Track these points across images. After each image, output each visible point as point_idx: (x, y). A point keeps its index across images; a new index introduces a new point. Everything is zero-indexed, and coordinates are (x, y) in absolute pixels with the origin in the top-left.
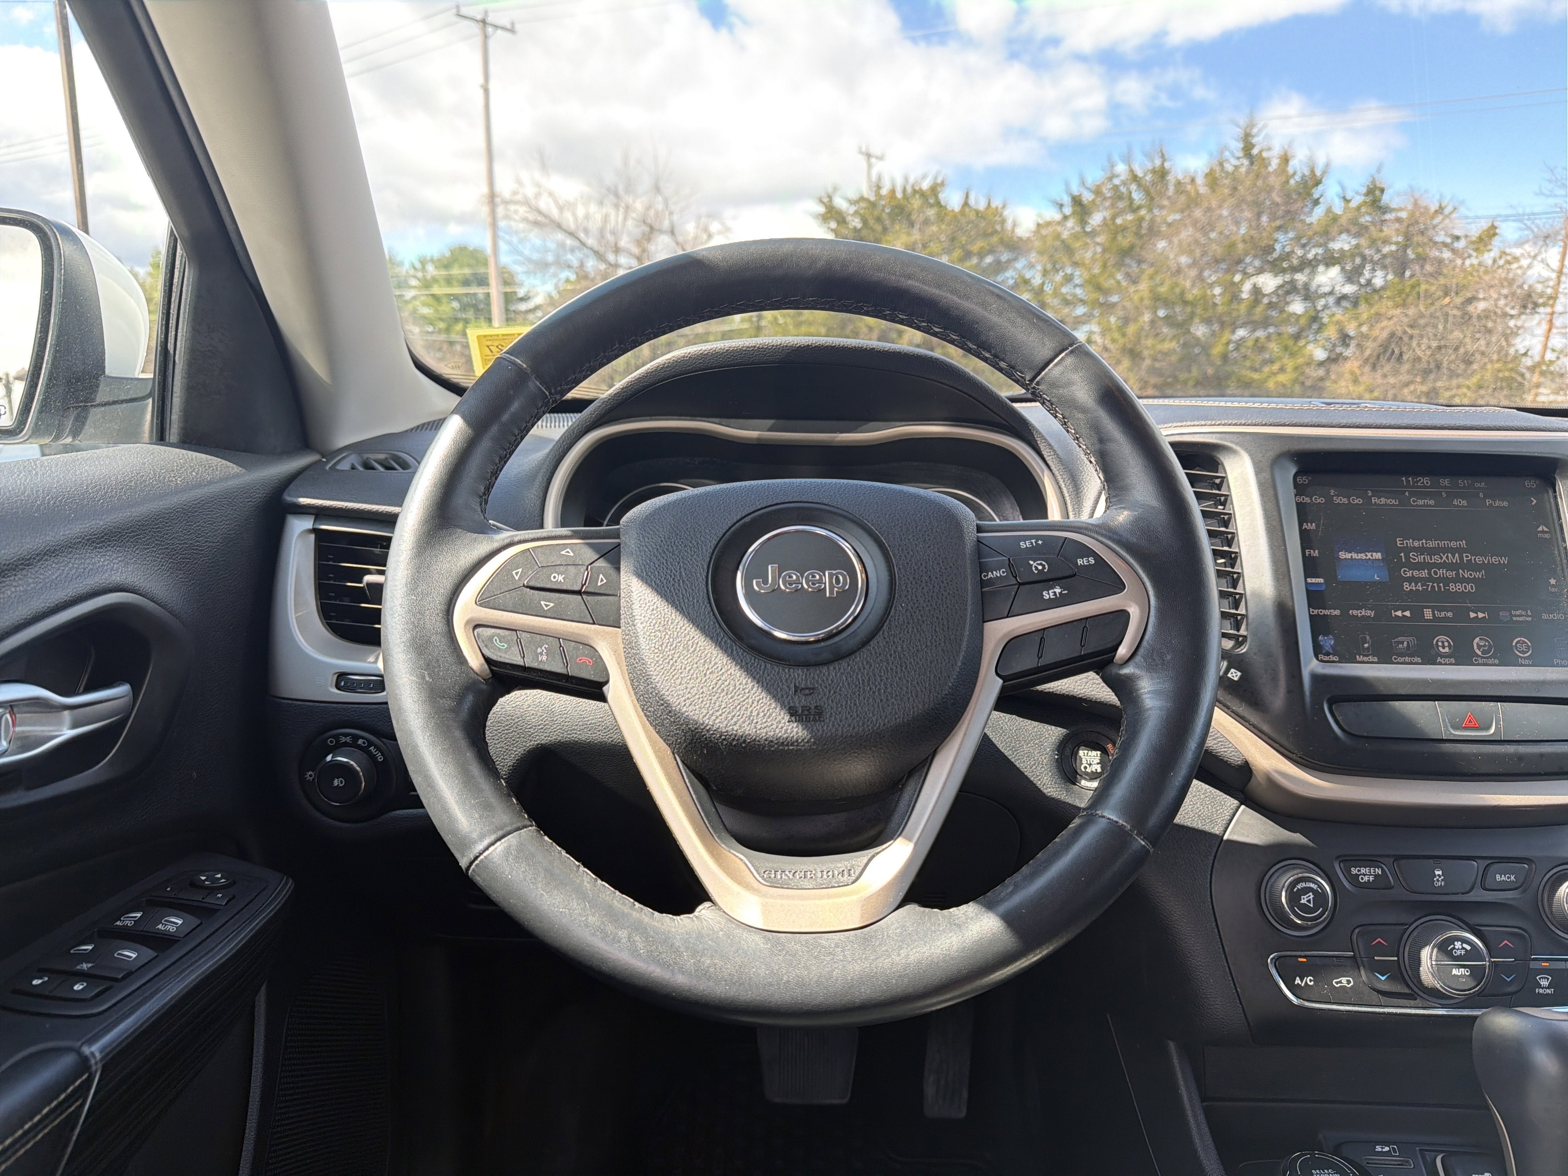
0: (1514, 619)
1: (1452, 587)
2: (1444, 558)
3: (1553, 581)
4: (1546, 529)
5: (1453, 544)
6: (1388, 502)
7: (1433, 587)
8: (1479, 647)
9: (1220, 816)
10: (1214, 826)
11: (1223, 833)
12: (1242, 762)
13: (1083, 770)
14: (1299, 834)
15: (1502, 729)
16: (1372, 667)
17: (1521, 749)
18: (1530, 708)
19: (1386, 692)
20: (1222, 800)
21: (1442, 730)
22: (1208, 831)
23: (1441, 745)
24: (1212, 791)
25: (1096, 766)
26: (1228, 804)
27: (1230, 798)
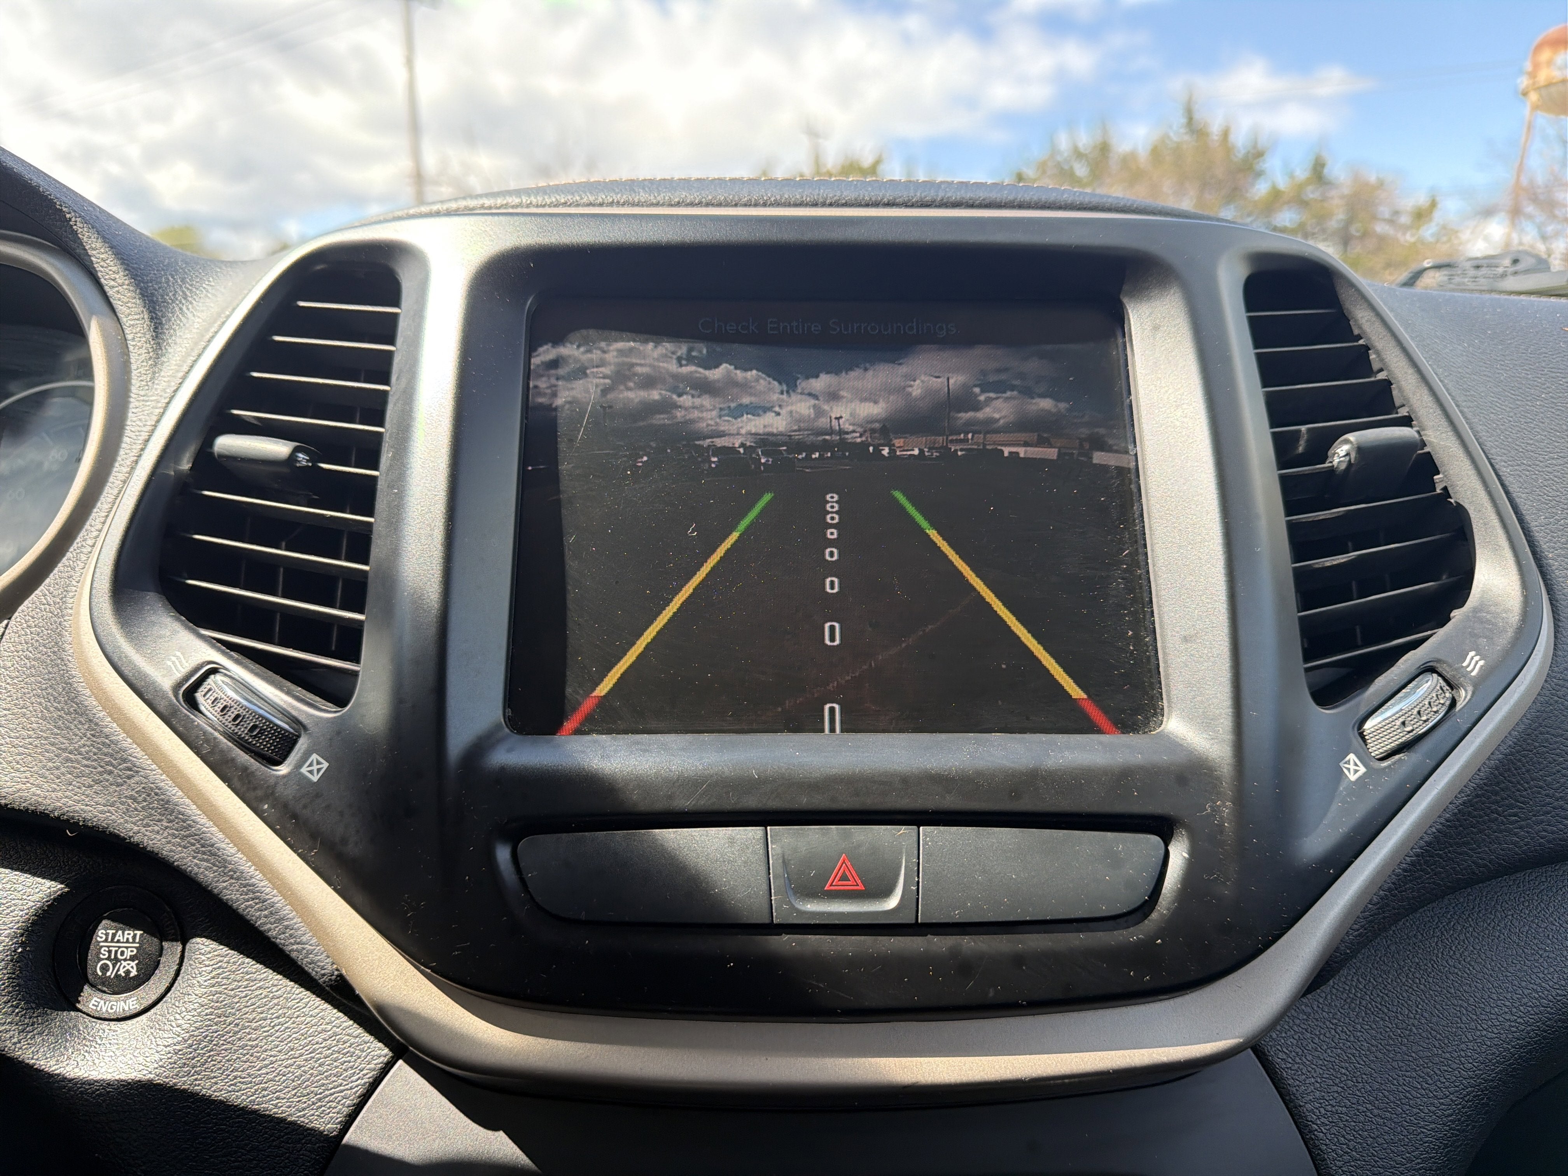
9: (342, 1088)
10: (324, 1111)
11: (340, 1129)
12: (334, 977)
13: (100, 973)
14: (501, 1133)
15: (918, 894)
16: (638, 743)
17: (968, 943)
18: (994, 841)
19: (644, 806)
20: (358, 1048)
21: (771, 900)
22: (307, 1124)
23: (769, 937)
24: (340, 1026)
25: (129, 964)
26: (368, 1057)
27: (376, 1042)
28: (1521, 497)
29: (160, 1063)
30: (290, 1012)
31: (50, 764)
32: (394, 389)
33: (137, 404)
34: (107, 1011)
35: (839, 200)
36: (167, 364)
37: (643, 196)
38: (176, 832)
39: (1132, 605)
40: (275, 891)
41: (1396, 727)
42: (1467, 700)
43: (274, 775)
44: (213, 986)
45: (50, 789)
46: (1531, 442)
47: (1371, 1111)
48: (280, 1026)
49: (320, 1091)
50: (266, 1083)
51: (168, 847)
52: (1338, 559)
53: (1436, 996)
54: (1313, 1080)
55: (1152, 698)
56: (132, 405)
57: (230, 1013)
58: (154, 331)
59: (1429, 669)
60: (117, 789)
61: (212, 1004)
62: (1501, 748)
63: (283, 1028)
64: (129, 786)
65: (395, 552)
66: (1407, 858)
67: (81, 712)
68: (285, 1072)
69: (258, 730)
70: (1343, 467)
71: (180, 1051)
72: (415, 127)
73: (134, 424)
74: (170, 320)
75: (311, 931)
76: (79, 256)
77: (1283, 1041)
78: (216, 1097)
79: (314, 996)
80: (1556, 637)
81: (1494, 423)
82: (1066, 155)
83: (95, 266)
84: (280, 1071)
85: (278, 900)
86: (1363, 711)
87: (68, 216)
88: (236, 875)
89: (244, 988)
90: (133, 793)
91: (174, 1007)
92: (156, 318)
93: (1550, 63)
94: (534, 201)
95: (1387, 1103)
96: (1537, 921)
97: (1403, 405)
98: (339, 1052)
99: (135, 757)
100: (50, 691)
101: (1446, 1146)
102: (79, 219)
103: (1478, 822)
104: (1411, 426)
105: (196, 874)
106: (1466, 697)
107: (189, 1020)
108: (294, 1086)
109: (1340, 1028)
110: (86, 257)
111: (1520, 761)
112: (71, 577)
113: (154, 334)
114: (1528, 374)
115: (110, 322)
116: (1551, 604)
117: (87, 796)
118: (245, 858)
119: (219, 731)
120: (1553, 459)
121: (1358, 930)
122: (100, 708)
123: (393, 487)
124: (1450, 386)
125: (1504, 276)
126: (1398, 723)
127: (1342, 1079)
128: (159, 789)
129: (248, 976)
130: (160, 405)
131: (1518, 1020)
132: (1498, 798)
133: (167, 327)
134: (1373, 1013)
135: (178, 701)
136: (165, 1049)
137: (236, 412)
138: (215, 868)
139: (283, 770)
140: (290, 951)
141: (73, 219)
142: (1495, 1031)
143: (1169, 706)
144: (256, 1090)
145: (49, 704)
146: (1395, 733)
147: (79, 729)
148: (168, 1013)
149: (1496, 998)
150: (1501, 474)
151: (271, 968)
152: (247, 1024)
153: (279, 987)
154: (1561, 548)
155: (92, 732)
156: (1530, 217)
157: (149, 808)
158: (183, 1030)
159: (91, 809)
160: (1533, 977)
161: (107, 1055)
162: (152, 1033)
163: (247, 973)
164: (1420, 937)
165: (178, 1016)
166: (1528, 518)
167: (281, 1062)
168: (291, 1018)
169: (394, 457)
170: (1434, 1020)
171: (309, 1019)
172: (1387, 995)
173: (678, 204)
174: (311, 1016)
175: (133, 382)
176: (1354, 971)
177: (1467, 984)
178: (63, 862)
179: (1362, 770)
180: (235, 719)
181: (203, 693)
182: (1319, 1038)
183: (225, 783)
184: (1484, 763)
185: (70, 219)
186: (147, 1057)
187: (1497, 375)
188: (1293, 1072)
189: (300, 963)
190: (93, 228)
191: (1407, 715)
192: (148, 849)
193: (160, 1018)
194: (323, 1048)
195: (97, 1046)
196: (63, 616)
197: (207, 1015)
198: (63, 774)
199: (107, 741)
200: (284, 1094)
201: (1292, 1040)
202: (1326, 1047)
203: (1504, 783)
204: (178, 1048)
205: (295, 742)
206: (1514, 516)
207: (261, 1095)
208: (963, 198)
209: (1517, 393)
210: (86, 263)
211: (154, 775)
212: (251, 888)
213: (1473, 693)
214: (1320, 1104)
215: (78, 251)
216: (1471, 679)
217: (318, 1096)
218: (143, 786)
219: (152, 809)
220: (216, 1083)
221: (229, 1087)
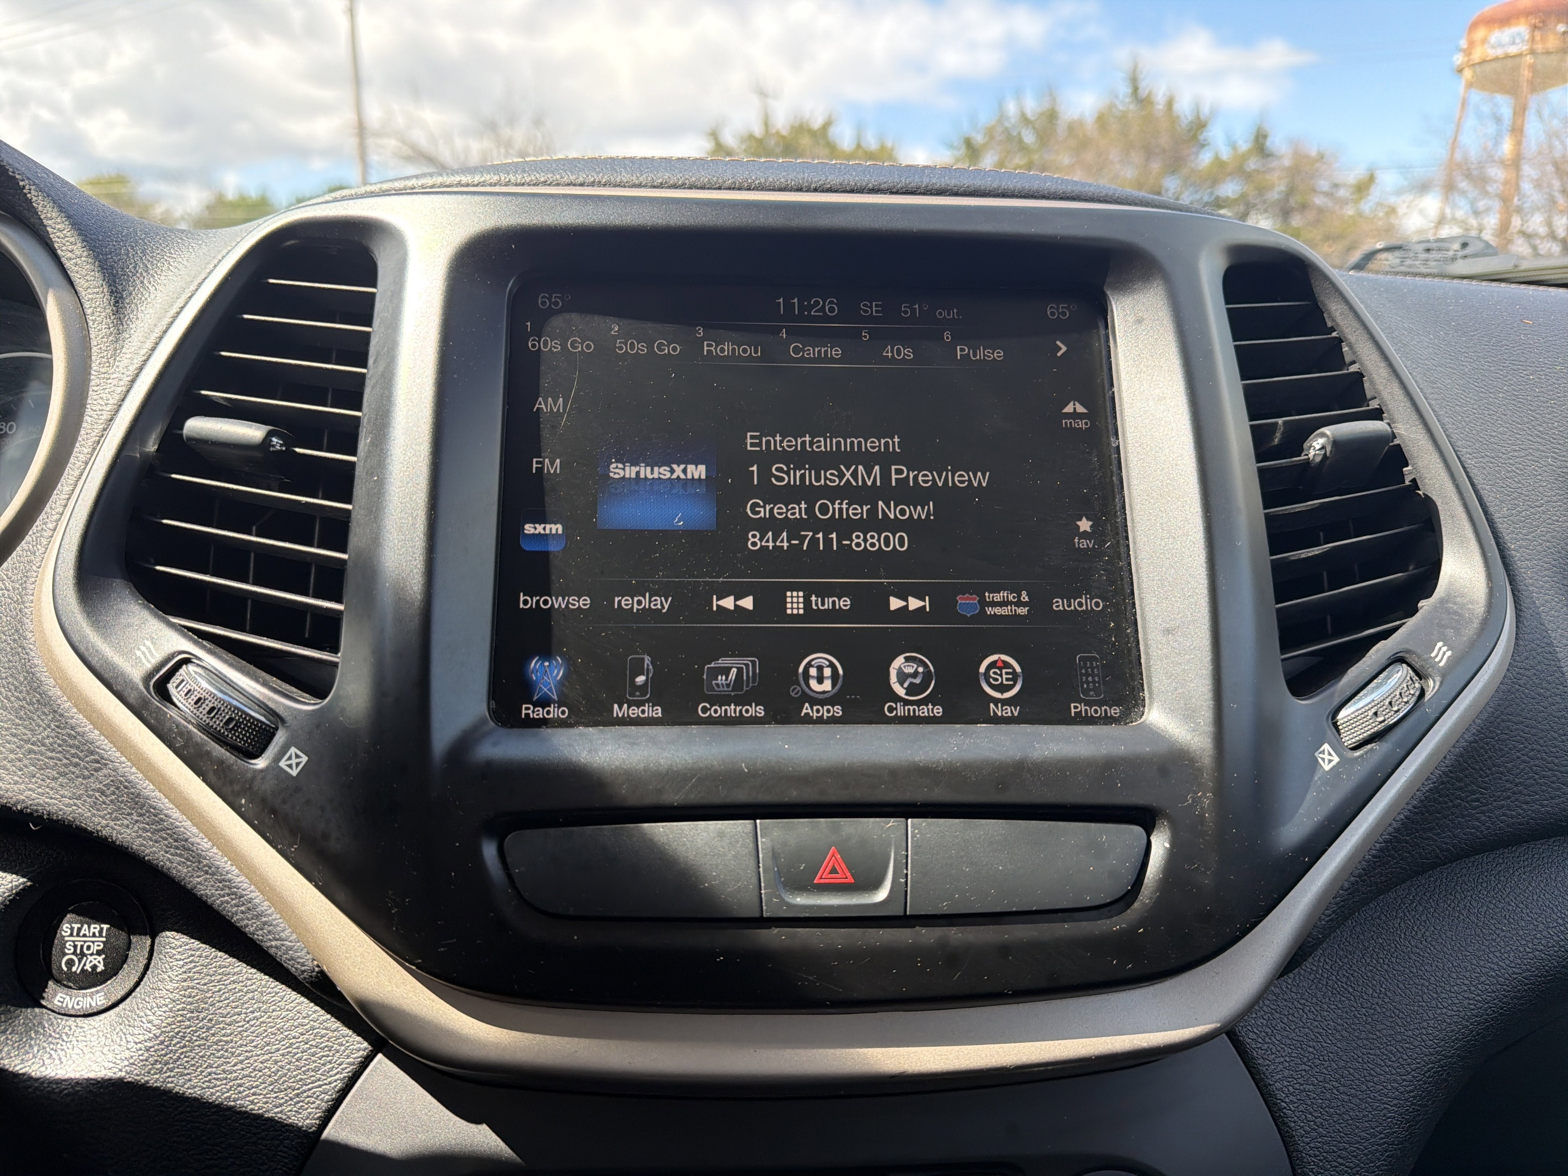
0: (990, 611)
1: (858, 541)
2: (848, 475)
3: (1085, 525)
4: (1080, 409)
5: (872, 445)
6: (739, 351)
7: (814, 541)
8: (902, 677)
9: (321, 1083)
10: (303, 1106)
11: (319, 1125)
12: (314, 974)
13: (65, 969)
14: (484, 1126)
15: (907, 887)
16: (625, 736)
17: (956, 935)
18: (982, 833)
19: (633, 800)
20: (336, 1042)
21: (761, 894)
22: (285, 1120)
23: (758, 931)
24: (318, 1020)
25: (95, 959)
26: (347, 1051)
27: (354, 1035)
28: (1485, 489)
29: (132, 1061)
30: (265, 1007)
31: (12, 756)
32: (372, 372)
33: (98, 381)
34: (73, 1007)
35: (825, 184)
36: (129, 340)
37: (625, 177)
38: (147, 826)
39: (1114, 597)
40: (253, 886)
41: (1369, 717)
42: (1435, 691)
43: (251, 769)
44: (185, 981)
45: (12, 782)
46: (1495, 434)
47: (1337, 1088)
48: (255, 1021)
49: (298, 1086)
50: (241, 1079)
51: (139, 841)
52: (1313, 551)
53: (1399, 976)
54: (1282, 1059)
55: (1133, 689)
56: (93, 383)
57: (203, 1008)
58: (114, 305)
59: (1398, 659)
60: (84, 782)
61: (185, 999)
62: (1465, 736)
63: (258, 1022)
64: (97, 778)
65: (376, 541)
66: (1376, 844)
67: (45, 702)
68: (261, 1067)
69: (234, 723)
70: (1318, 459)
71: (151, 1047)
72: (357, 81)
73: (95, 402)
74: (131, 294)
75: (290, 927)
76: (34, 225)
77: (1253, 1022)
78: (190, 1094)
79: (290, 990)
80: (1517, 627)
81: (1460, 415)
82: (1013, 121)
83: (51, 236)
84: (256, 1066)
85: (256, 896)
86: (1337, 701)
87: (21, 183)
88: (211, 870)
89: (218, 982)
90: (101, 786)
91: (144, 1002)
92: (116, 292)
93: (1484, 41)
94: (513, 179)
95: (1352, 1081)
96: (1494, 901)
97: (1375, 398)
98: (317, 1047)
99: (104, 750)
100: (10, 680)
101: (1408, 1121)
102: (33, 187)
103: (1442, 807)
104: (1382, 420)
105: (169, 869)
106: (1434, 687)
107: (160, 1016)
108: (271, 1081)
109: (1308, 1008)
110: (41, 227)
111: (1482, 748)
112: (31, 561)
113: (114, 308)
114: (1490, 367)
115: (68, 296)
116: (1514, 594)
117: (52, 789)
118: (220, 853)
119: (192, 724)
120: (1515, 451)
121: (1330, 915)
122: (65, 698)
123: (372, 475)
124: (1418, 379)
125: (1454, 259)
126: (1371, 713)
127: (1310, 1058)
128: (129, 783)
129: (221, 971)
130: (122, 383)
131: (1476, 998)
132: (1462, 784)
133: (127, 301)
134: (1339, 993)
135: (150, 693)
136: (136, 1046)
137: (203, 392)
138: (189, 863)
139: (261, 763)
140: (268, 948)
141: (27, 187)
142: (1455, 1009)
143: (1151, 697)
144: (231, 1087)
145: (10, 694)
146: (1367, 723)
147: (43, 720)
148: (138, 1009)
149: (1455, 977)
150: (1466, 466)
151: (244, 962)
152: (221, 1019)
153: (254, 981)
154: (1522, 539)
155: (56, 724)
156: (1463, 193)
157: (118, 801)
158: (155, 1026)
159: (56, 802)
160: (1491, 955)
161: (74, 1052)
162: (121, 1030)
163: (220, 967)
164: (1384, 918)
165: (149, 1013)
166: (1492, 509)
167: (256, 1058)
168: (266, 1013)
169: (372, 443)
170: (1397, 999)
171: (284, 1014)
172: (1352, 975)
173: (660, 186)
174: (287, 1010)
175: (93, 358)
176: (1321, 952)
177: (1428, 963)
178: (25, 854)
179: (1336, 759)
180: (209, 712)
181: (175, 685)
182: (1288, 1018)
183: (199, 777)
184: (1450, 751)
185: (24, 187)
186: (117, 1054)
187: (1462, 368)
188: (1263, 1052)
189: (278, 960)
190: (48, 196)
191: (1379, 706)
192: (118, 843)
193: (130, 1014)
194: (300, 1042)
195: (64, 1044)
196: (23, 603)
197: (179, 1010)
198: (26, 767)
199: (72, 732)
200: (261, 1090)
201: (1262, 1021)
202: (1294, 1027)
203: (1468, 769)
204: (148, 1044)
205: (273, 735)
206: (1480, 509)
207: (236, 1091)
208: (948, 185)
209: (1481, 384)
210: (41, 233)
211: (124, 768)
212: (228, 883)
213: (1441, 683)
214: (1289, 1082)
215: (32, 220)
216: (1439, 669)
217: (296, 1092)
218: (112, 778)
219: (122, 802)
220: (190, 1080)
221: (203, 1083)
